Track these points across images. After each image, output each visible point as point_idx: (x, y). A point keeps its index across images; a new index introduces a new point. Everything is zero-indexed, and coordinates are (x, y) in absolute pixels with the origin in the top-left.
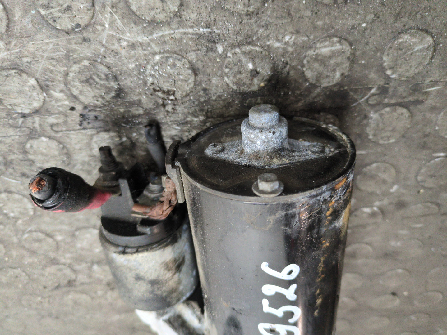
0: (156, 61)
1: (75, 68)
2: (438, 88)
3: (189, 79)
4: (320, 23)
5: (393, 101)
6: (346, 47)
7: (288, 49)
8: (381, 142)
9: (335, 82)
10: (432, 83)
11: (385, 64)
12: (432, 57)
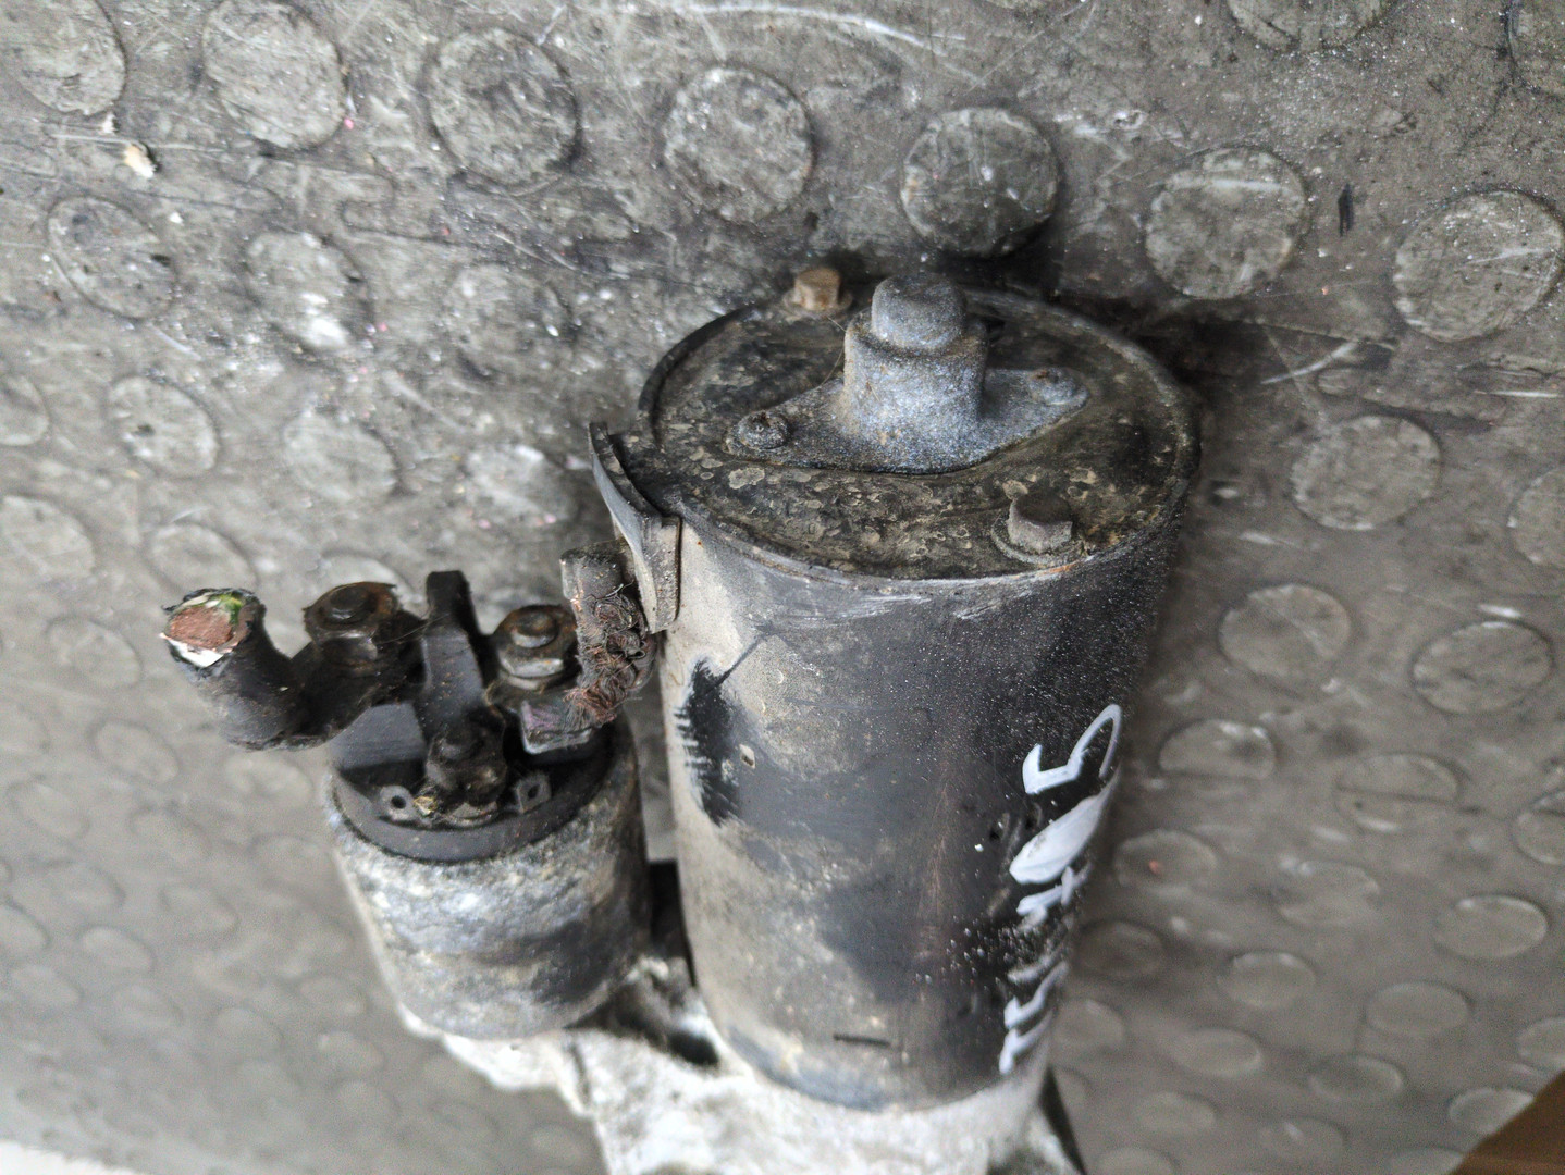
0: (707, 86)
1: (465, 43)
2: (1544, 395)
3: (793, 167)
4: (1230, 97)
5: (1398, 401)
6: (1290, 191)
7: (1113, 153)
8: (1328, 521)
9: (1231, 293)
10: (1531, 374)
11: (1398, 277)
12: (1550, 295)
